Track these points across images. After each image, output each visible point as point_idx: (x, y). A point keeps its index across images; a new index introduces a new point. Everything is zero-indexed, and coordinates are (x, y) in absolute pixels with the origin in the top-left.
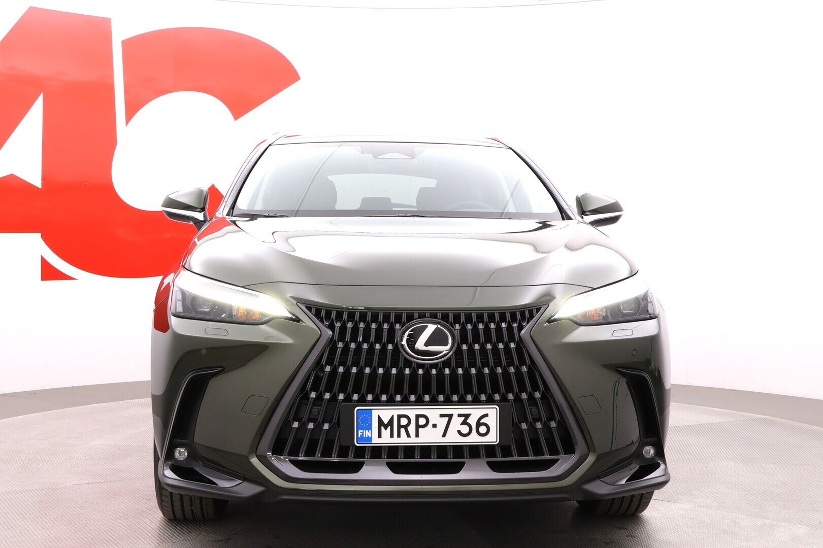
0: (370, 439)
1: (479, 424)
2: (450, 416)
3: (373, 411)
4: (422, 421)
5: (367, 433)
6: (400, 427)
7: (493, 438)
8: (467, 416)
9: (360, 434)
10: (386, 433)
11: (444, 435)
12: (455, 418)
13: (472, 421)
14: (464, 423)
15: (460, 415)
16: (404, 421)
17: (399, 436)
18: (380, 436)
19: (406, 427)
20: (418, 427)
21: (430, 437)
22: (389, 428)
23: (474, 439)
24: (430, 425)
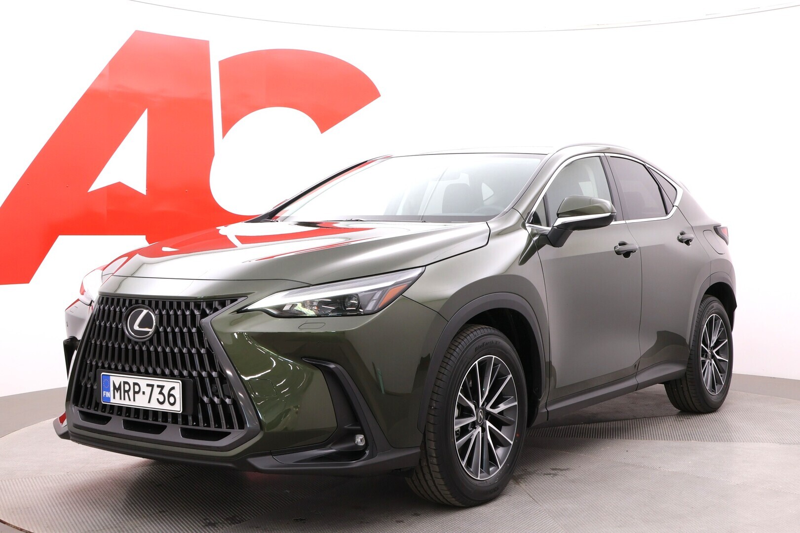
0: (109, 399)
1: (170, 395)
2: (152, 386)
3: (111, 377)
4: (137, 389)
5: (108, 395)
6: (125, 391)
7: (178, 408)
8: (162, 387)
9: (104, 394)
10: (117, 395)
11: (149, 402)
12: (155, 387)
13: (165, 391)
14: (161, 393)
15: (158, 386)
16: (127, 388)
17: (124, 399)
18: (114, 398)
19: (128, 391)
20: (135, 393)
21: (141, 402)
22: (119, 391)
23: (166, 407)
24: (141, 392)
